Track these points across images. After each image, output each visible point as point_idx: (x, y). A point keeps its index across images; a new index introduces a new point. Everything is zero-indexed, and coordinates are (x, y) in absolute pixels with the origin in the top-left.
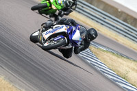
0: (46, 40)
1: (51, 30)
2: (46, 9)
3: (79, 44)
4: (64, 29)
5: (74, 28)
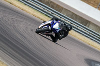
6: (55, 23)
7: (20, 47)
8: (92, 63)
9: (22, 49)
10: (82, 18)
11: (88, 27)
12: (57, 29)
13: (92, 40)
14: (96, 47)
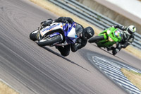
0: (43, 37)
1: (48, 27)
2: (103, 41)
3: (74, 41)
4: (60, 26)
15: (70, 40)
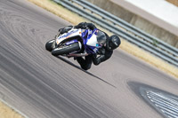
0: (58, 46)
5: (90, 32)
6: (90, 36)
7: (12, 61)
8: (141, 88)
9: (16, 64)
10: (121, 8)
11: (133, 24)
12: (94, 47)
13: (140, 47)
14: (147, 61)
15: (90, 49)
